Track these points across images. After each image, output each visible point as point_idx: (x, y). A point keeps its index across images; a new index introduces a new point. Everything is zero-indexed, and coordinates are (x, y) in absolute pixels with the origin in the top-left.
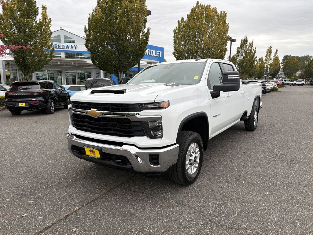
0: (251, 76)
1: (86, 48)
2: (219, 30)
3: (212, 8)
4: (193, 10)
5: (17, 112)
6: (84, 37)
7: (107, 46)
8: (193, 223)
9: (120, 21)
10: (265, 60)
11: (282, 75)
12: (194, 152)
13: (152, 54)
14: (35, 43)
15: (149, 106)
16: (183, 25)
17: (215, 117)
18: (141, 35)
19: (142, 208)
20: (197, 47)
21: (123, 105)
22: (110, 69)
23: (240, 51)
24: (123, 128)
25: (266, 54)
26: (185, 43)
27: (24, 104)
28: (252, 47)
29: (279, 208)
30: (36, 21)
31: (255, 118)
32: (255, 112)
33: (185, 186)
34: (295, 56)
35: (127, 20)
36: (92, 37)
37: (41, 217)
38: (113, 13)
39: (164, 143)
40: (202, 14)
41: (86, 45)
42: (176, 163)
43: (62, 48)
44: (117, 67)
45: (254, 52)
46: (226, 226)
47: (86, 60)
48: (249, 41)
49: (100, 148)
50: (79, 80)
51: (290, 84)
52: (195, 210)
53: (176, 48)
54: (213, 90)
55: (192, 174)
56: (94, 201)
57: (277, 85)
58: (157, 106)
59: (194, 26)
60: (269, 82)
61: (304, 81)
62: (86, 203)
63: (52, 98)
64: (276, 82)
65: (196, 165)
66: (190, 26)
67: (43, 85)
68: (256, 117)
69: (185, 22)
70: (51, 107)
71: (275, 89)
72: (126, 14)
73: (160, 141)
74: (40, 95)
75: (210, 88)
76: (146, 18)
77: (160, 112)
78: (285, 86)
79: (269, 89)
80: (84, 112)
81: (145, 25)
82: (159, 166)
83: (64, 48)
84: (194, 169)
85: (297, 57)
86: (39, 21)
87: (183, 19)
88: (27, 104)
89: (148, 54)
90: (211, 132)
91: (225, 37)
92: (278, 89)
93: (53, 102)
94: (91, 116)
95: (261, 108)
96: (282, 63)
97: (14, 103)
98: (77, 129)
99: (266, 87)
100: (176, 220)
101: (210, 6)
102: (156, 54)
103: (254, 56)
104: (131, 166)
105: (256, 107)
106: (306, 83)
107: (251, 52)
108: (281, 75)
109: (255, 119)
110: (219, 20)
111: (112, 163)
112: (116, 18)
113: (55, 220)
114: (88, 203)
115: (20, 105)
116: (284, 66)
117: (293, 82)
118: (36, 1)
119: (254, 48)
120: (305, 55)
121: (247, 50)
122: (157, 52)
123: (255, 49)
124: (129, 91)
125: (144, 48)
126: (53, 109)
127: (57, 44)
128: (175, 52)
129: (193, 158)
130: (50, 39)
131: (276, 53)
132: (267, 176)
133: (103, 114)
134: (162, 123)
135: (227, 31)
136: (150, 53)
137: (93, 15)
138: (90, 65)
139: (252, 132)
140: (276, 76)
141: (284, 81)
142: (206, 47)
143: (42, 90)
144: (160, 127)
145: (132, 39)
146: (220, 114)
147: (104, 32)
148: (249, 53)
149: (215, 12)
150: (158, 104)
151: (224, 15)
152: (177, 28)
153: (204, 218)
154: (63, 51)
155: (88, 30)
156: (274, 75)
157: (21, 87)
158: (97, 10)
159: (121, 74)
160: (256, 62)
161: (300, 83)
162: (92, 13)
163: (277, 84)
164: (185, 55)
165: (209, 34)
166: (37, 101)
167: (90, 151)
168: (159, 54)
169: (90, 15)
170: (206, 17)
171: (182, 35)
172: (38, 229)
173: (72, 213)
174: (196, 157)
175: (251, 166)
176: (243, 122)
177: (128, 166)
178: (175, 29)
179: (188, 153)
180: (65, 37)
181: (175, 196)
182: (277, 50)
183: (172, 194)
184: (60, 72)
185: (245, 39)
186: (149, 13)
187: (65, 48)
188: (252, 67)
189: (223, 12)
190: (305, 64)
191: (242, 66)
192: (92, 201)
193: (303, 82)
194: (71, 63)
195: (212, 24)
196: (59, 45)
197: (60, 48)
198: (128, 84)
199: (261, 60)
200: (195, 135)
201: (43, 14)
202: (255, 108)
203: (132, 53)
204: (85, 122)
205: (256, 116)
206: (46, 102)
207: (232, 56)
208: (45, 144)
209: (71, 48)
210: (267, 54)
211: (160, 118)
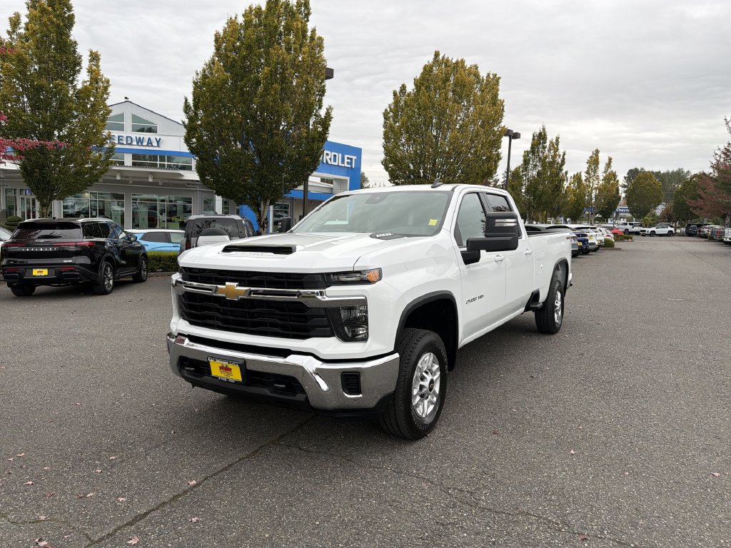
0: (555, 213)
1: (188, 146)
2: (483, 113)
3: (469, 66)
4: (427, 70)
5: (24, 289)
6: (183, 122)
7: (235, 143)
8: (427, 506)
9: (266, 89)
10: (586, 180)
11: (625, 212)
12: (429, 371)
13: (335, 161)
14: (70, 134)
15: (343, 278)
16: (405, 102)
17: (472, 301)
18: (311, 123)
19: (325, 480)
20: (435, 150)
21: (291, 277)
22: (240, 195)
23: (529, 160)
24: (291, 321)
25: (587, 165)
26: (408, 140)
27: (45, 272)
28: (558, 150)
29: (593, 478)
30: (75, 86)
31: (557, 306)
32: (556, 294)
33: (411, 440)
34: (652, 172)
35: (282, 89)
36: (199, 123)
37: (123, 499)
38: (250, 72)
39: (370, 350)
40: (447, 80)
41: (187, 141)
42: (394, 391)
43: (127, 144)
44: (256, 190)
45: (560, 162)
46: (490, 510)
47: (182, 172)
48: (550, 137)
49: (241, 362)
50: (165, 217)
51: (642, 233)
52: (431, 483)
53: (388, 151)
54: (467, 246)
55: (424, 416)
56: (226, 469)
57: (612, 235)
58: (358, 279)
59: (429, 104)
60: (595, 228)
61: (672, 227)
62: (210, 474)
63: (109, 259)
64: (610, 229)
65: (433, 398)
66: (419, 104)
67: (90, 230)
68: (558, 304)
69: (409, 95)
70: (105, 278)
71: (607, 245)
72: (279, 76)
73: (364, 346)
74: (82, 251)
75: (460, 245)
76: (324, 86)
77: (363, 290)
78: (631, 238)
79: (593, 244)
80: (211, 290)
81: (320, 101)
82: (361, 396)
83: (131, 144)
84: (428, 406)
85: (658, 174)
86: (83, 85)
87: (403, 88)
88: (53, 271)
89: (325, 162)
90: (463, 333)
91: (496, 129)
92: (615, 244)
93: (110, 266)
94: (224, 298)
95: (571, 285)
96: (624, 186)
97: (21, 269)
98: (191, 323)
99: (587, 240)
100: (394, 501)
101: (463, 61)
102: (343, 162)
103: (561, 170)
104: (305, 396)
105: (560, 283)
106: (678, 231)
107: (554, 162)
108: (623, 212)
109: (557, 308)
110: (483, 91)
111: (266, 391)
112: (258, 83)
113: (153, 505)
114: (216, 474)
115: (36, 272)
116: (630, 193)
117: (649, 230)
118: (75, 42)
119: (561, 152)
120: (675, 169)
121: (546, 157)
122: (346, 156)
123: (564, 154)
124: (303, 248)
125: (319, 148)
126: (109, 283)
127: (115, 133)
128: (386, 160)
129: (426, 384)
130: (105, 125)
131: (609, 165)
132: (574, 422)
133: (250, 294)
134: (366, 312)
135: (502, 116)
136: (330, 159)
137: (205, 76)
138: (191, 183)
139: (552, 337)
140: (611, 214)
141: (629, 227)
142: (454, 150)
143: (86, 241)
144: (364, 319)
145: (291, 129)
146: (481, 297)
147: (230, 112)
148: (550, 162)
149: (475, 75)
150: (358, 275)
151: (493, 83)
152: (392, 107)
153: (448, 496)
154: (128, 151)
155: (193, 108)
156: (606, 211)
157: (37, 233)
158: (213, 63)
159: (265, 205)
160: (565, 183)
161: (665, 231)
162: (204, 71)
163: (614, 234)
164: (409, 167)
165: (461, 122)
166: (75, 264)
167: (221, 368)
168: (349, 161)
169: (198, 74)
170: (455, 86)
171: (402, 123)
172: (121, 519)
173: (185, 492)
174: (432, 382)
175: (545, 403)
176: (531, 314)
177: (300, 397)
178: (386, 110)
179: (417, 374)
180: (135, 118)
181: (391, 459)
182: (610, 160)
183: (384, 455)
184: (121, 197)
185: (540, 134)
186: (330, 74)
187: (135, 143)
188: (558, 195)
189: (491, 76)
190: (674, 189)
191: (535, 191)
192: (222, 471)
193: (670, 229)
194: (148, 178)
195: (469, 101)
196: (119, 136)
197: (122, 144)
198: (292, 232)
199: (577, 178)
200: (430, 337)
201: (90, 71)
202: (557, 285)
203: (291, 160)
204: (210, 309)
205: (560, 303)
206: (95, 267)
207: (512, 169)
208: (105, 359)
209: (148, 143)
210: (590, 166)
211: (364, 302)
